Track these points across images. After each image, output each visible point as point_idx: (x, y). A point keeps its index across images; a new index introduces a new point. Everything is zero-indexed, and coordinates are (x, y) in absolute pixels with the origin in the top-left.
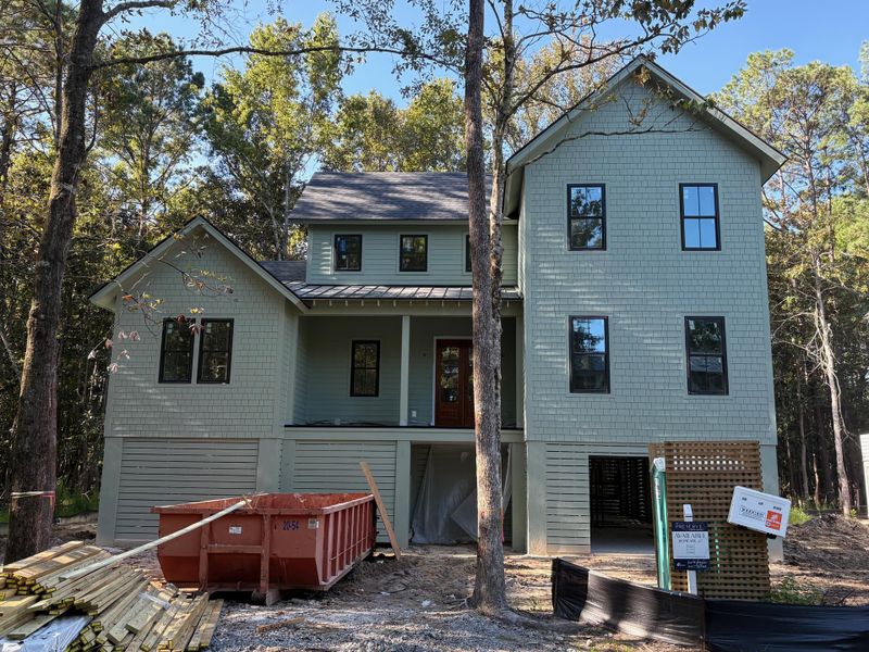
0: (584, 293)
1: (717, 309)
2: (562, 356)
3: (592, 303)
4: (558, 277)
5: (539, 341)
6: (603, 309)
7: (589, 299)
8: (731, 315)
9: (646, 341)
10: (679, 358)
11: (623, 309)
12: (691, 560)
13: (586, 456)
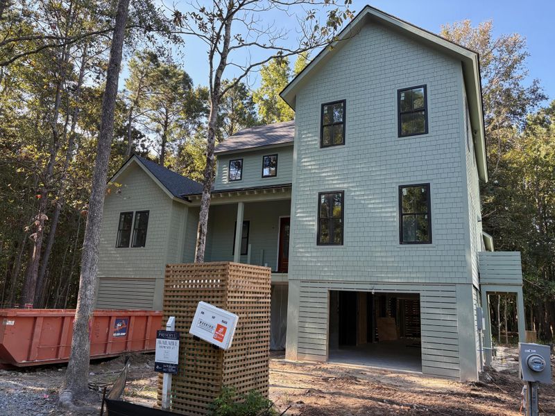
0: (329, 176)
1: (425, 178)
2: (313, 221)
3: (334, 182)
4: (313, 167)
5: (299, 211)
6: (341, 186)
7: (332, 180)
8: (435, 181)
9: (370, 206)
10: (394, 217)
11: (354, 184)
12: (165, 364)
13: (326, 290)
